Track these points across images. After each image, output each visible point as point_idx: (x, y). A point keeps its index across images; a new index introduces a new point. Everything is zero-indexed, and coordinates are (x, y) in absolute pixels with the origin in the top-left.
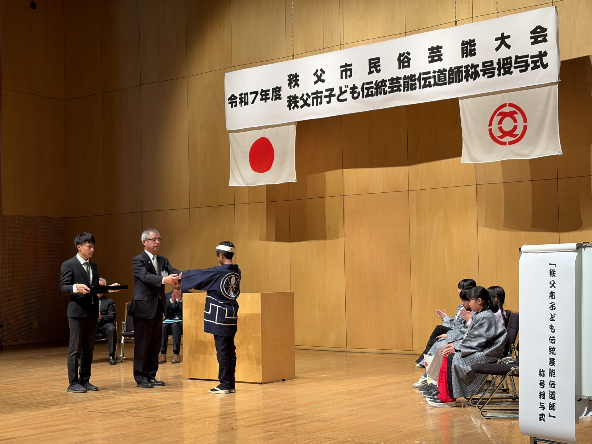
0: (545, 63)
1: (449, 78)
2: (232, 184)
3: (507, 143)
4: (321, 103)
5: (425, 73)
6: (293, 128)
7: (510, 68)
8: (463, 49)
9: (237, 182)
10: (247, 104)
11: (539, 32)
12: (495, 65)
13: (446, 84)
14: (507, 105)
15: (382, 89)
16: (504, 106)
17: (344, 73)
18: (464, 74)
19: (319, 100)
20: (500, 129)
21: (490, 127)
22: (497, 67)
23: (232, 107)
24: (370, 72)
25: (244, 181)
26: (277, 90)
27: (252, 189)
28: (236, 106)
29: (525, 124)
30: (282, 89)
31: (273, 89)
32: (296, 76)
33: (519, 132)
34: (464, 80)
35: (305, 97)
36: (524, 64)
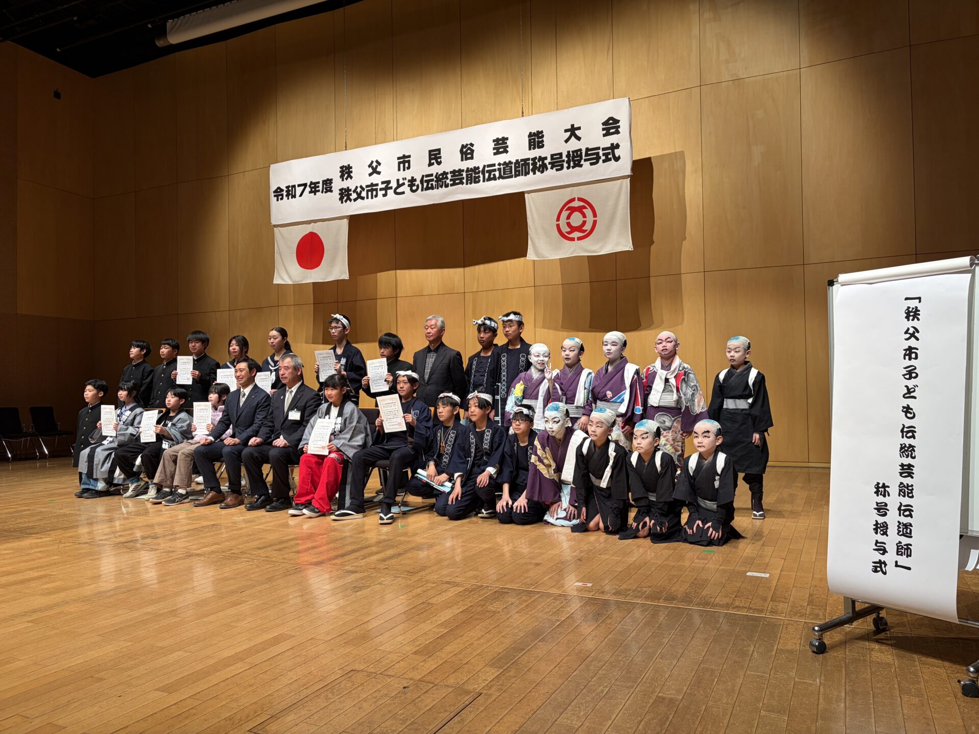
0: (617, 156)
1: (516, 171)
2: (277, 281)
3: (576, 239)
4: (376, 196)
5: (489, 166)
6: (345, 223)
7: (580, 161)
8: (530, 140)
9: (283, 279)
10: (294, 196)
11: (611, 124)
12: (564, 158)
13: (511, 177)
14: (576, 199)
15: (443, 182)
16: (573, 200)
17: (402, 165)
18: (531, 167)
19: (374, 193)
20: (569, 224)
21: (558, 223)
22: (566, 159)
23: (278, 200)
24: (430, 164)
25: (290, 278)
26: (328, 183)
27: (298, 288)
28: (282, 199)
29: (595, 219)
30: (333, 181)
31: (323, 181)
32: (349, 168)
33: (588, 227)
34: (531, 173)
35: (359, 190)
36: (595, 156)
